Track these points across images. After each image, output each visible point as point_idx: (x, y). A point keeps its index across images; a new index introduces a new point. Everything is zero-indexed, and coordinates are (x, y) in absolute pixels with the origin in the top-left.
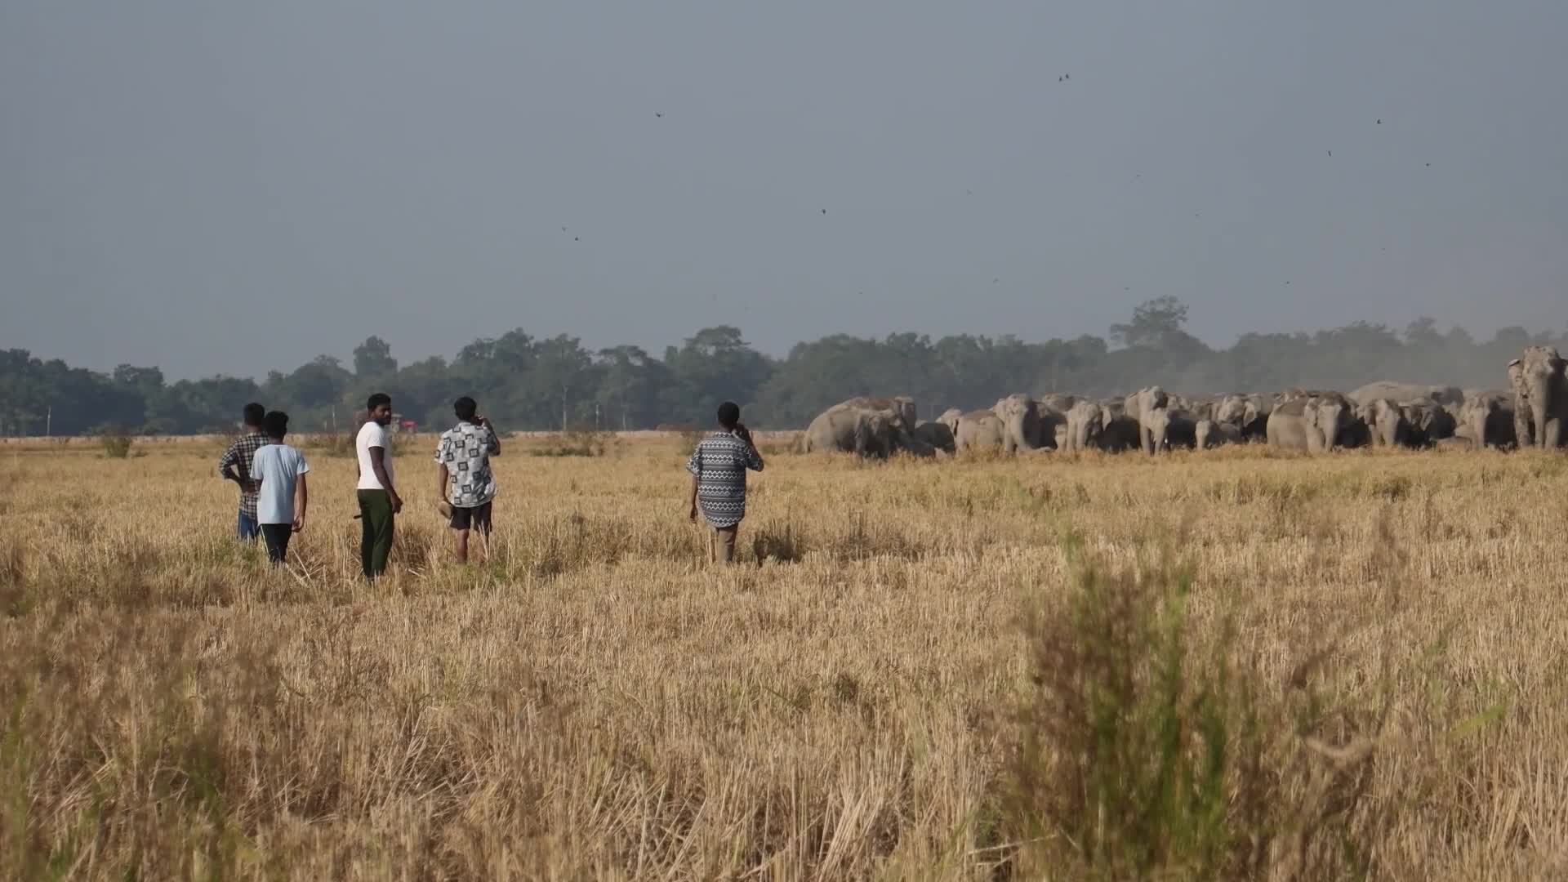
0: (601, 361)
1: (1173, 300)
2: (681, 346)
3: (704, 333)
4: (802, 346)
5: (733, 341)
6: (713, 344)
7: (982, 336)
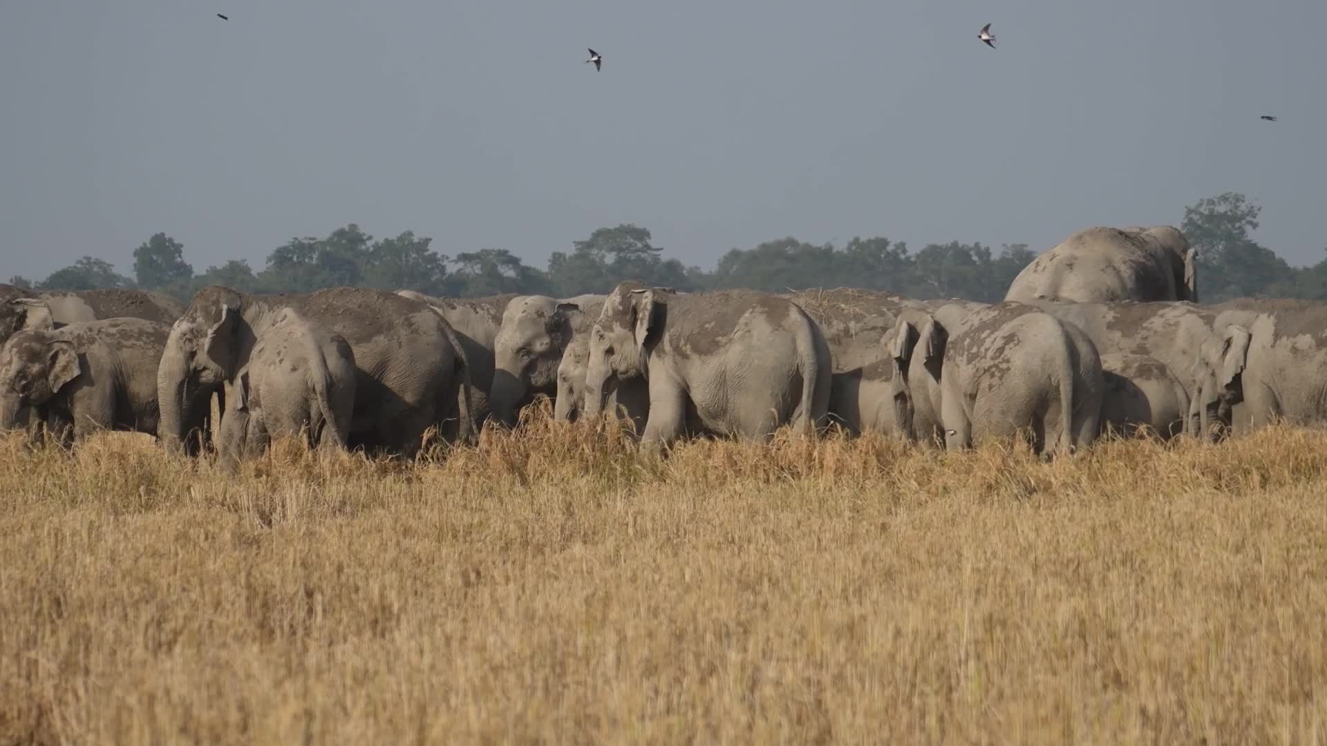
0: (459, 271)
1: (1238, 199)
2: (570, 251)
3: (599, 234)
4: (735, 255)
5: (639, 245)
6: (612, 250)
7: (977, 245)
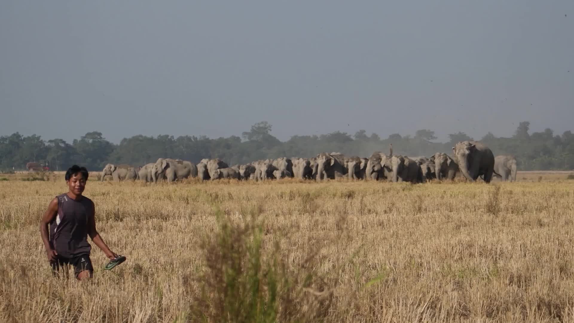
0: (49, 145)
1: (266, 123)
2: (79, 139)
3: (88, 134)
4: (125, 140)
5: (99, 137)
6: (91, 138)
7: (194, 136)
